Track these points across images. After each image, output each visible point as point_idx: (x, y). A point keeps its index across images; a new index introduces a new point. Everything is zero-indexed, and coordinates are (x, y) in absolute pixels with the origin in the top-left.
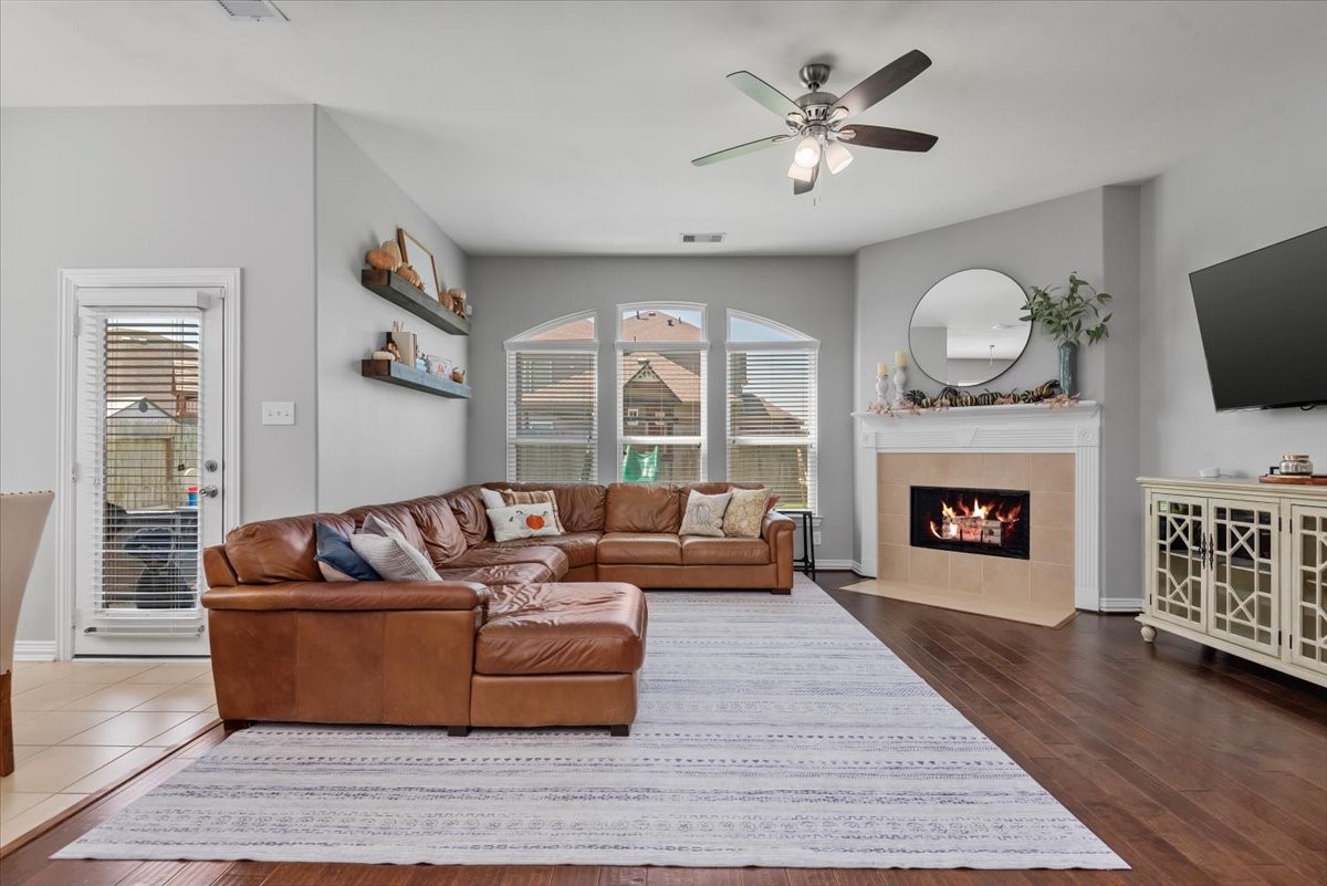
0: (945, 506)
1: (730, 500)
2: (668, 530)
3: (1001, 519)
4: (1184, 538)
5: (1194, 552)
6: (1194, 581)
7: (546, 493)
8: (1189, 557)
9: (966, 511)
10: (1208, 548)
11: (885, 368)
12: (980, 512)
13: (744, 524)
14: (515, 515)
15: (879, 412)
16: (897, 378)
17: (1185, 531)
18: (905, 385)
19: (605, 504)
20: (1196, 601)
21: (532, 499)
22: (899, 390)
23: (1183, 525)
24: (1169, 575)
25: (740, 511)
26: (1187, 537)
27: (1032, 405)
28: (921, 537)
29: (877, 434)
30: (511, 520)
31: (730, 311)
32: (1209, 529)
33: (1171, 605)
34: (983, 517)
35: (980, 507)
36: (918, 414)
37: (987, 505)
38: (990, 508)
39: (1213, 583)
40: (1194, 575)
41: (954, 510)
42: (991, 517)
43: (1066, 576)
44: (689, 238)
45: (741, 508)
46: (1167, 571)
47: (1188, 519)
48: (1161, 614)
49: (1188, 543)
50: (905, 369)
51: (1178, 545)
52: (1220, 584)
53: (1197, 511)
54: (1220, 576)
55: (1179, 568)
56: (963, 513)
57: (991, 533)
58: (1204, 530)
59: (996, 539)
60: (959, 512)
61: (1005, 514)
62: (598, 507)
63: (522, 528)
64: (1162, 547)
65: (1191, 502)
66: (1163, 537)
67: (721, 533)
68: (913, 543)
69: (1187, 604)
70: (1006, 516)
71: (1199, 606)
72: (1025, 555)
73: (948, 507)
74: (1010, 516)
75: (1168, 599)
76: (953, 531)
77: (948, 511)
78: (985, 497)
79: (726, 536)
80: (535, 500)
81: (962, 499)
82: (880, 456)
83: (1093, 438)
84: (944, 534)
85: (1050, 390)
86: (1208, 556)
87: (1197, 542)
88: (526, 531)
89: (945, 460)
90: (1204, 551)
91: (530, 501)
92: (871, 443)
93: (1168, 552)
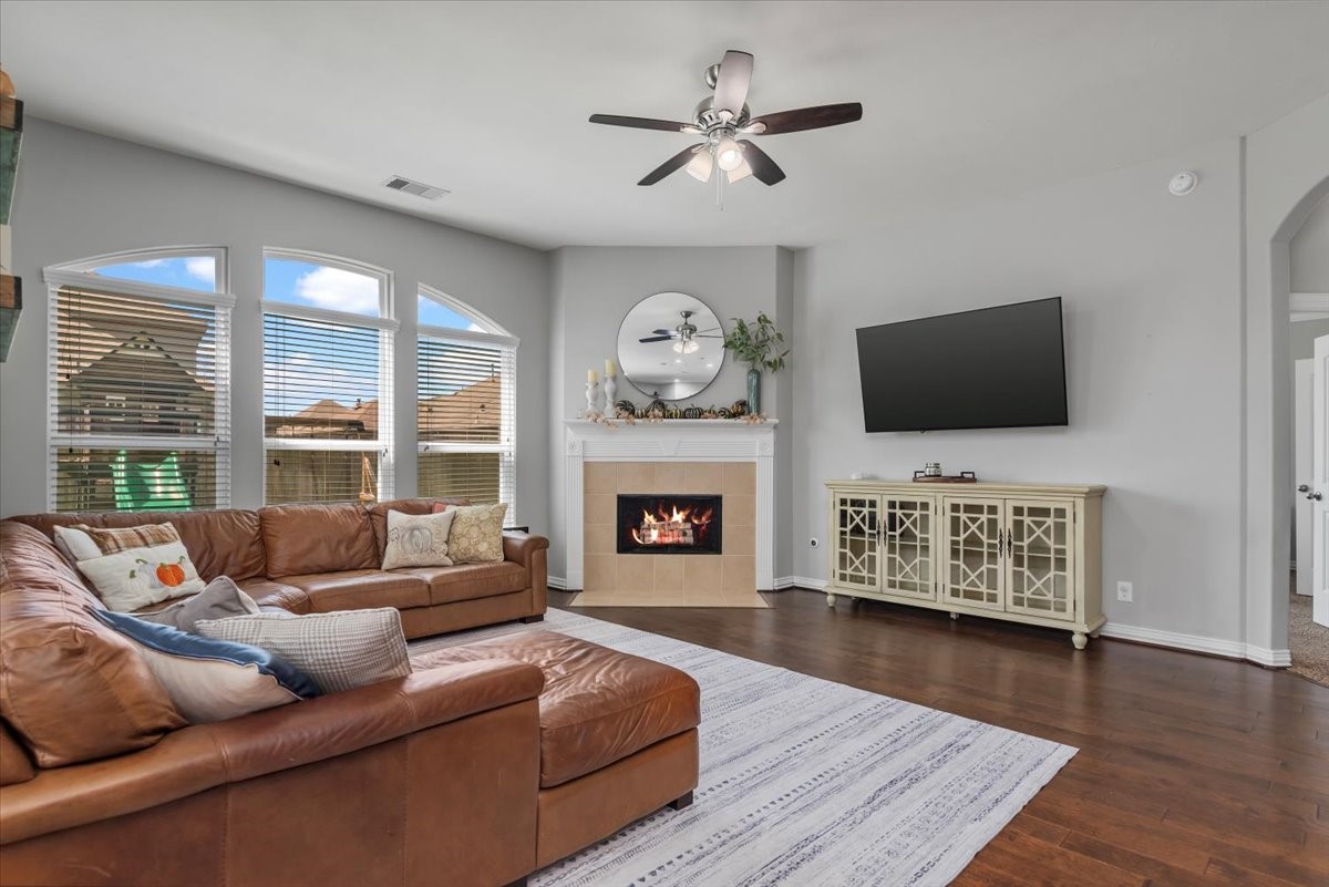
0: (646, 514)
1: (454, 518)
2: (364, 565)
3: (696, 522)
4: (862, 525)
5: (870, 534)
6: (869, 556)
7: (161, 526)
8: (866, 539)
9: (666, 517)
10: (882, 530)
11: (595, 375)
12: (678, 517)
13: (483, 547)
14: (136, 567)
15: (595, 421)
16: (608, 387)
17: (863, 520)
18: (615, 394)
19: (261, 539)
20: (872, 569)
21: (142, 538)
22: (609, 398)
23: (861, 516)
24: (849, 554)
25: (474, 532)
26: (864, 524)
27: (732, 421)
28: (626, 545)
29: (584, 442)
30: (132, 575)
31: (421, 286)
32: (882, 515)
33: (851, 575)
34: (680, 521)
35: (678, 513)
36: (634, 424)
37: (683, 510)
38: (687, 513)
39: (886, 555)
40: (870, 550)
41: (655, 517)
42: (687, 520)
43: (750, 564)
44: (398, 184)
45: (475, 529)
46: (848, 551)
47: (866, 510)
48: (843, 584)
49: (866, 528)
50: (614, 379)
51: (857, 530)
52: (891, 555)
53: (872, 504)
54: (892, 548)
55: (857, 549)
56: (663, 519)
57: (685, 534)
58: (878, 518)
59: (690, 539)
60: (660, 519)
61: (699, 517)
62: (253, 544)
63: (153, 587)
64: (843, 533)
65: (867, 498)
66: (843, 524)
67: (449, 561)
68: (619, 551)
69: (865, 573)
70: (700, 519)
71: (874, 573)
72: (718, 550)
73: (649, 514)
74: (704, 519)
75: (849, 571)
76: (654, 536)
77: (649, 519)
78: (682, 502)
79: (455, 564)
80: (150, 539)
81: (662, 505)
82: (586, 464)
83: (770, 450)
84: (646, 539)
85: (740, 410)
86: (882, 536)
87: (872, 526)
88: (161, 590)
89: (650, 469)
90: (879, 533)
91: (140, 542)
92: (578, 451)
93: (848, 537)
